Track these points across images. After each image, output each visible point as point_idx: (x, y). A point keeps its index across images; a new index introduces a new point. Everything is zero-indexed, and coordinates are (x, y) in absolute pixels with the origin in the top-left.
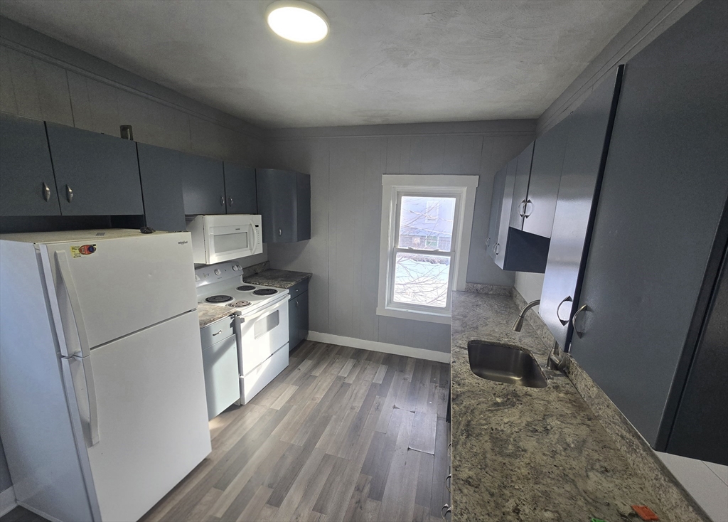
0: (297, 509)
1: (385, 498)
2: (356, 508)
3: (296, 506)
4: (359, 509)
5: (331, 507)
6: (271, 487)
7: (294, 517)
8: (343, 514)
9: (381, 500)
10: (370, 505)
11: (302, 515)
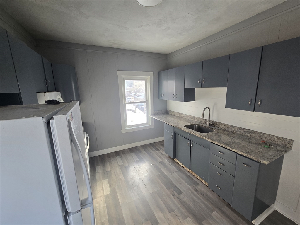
0: (165, 218)
1: (183, 192)
2: (179, 200)
3: (164, 217)
4: (181, 200)
5: (174, 207)
6: (147, 220)
7: (168, 221)
8: (179, 206)
9: (182, 193)
10: (181, 196)
11: (169, 218)
